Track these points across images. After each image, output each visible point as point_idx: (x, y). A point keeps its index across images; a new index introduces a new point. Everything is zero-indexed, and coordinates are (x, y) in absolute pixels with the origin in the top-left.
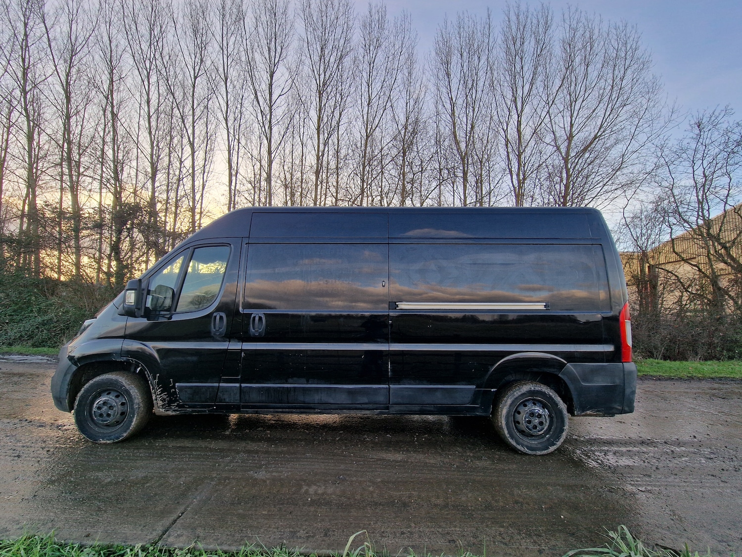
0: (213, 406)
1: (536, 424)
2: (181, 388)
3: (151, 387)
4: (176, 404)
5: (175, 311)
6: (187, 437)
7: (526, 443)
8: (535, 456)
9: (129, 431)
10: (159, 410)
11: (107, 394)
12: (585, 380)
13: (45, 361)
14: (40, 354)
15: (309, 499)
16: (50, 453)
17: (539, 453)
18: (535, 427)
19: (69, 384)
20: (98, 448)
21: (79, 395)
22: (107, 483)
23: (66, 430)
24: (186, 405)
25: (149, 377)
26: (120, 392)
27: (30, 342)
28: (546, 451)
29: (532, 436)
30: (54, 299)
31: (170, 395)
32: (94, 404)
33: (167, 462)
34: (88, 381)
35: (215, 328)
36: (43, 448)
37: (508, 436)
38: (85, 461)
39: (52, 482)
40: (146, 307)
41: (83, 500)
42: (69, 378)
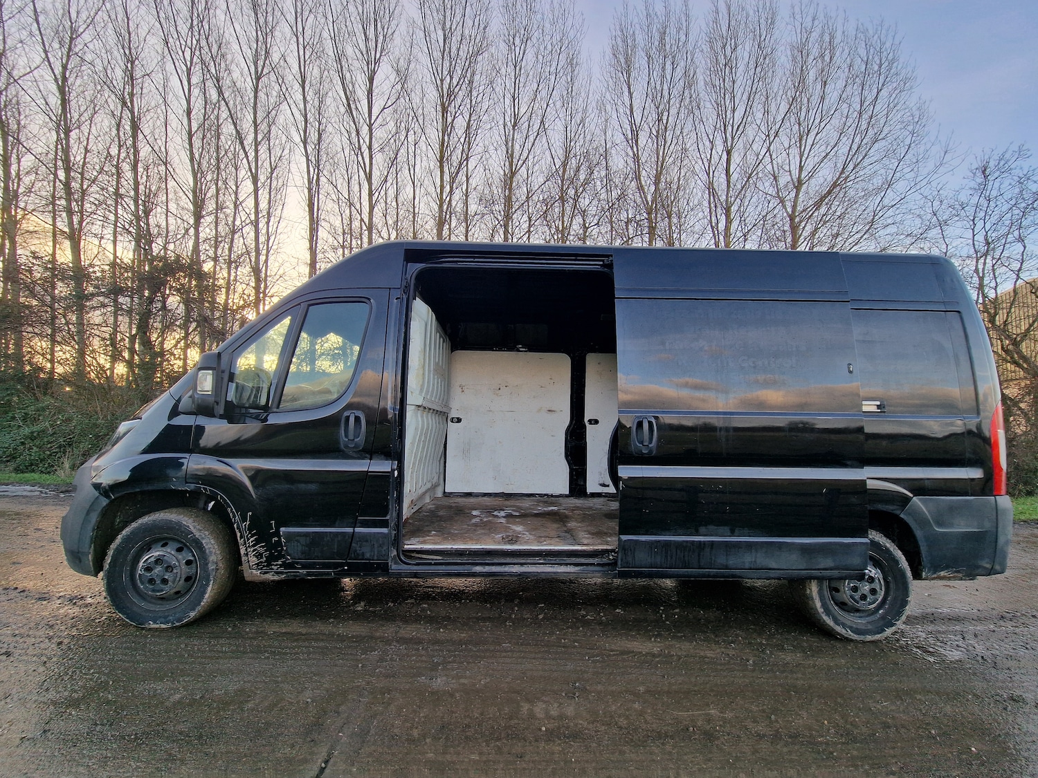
0: (342, 565)
1: (865, 593)
2: (290, 537)
3: (238, 534)
4: (280, 563)
5: (278, 407)
6: (294, 616)
7: (848, 623)
8: (864, 642)
9: (199, 608)
10: (252, 571)
11: (163, 546)
12: (940, 524)
13: (38, 493)
14: (27, 483)
15: (544, 729)
16: (64, 647)
17: (869, 638)
18: (864, 597)
19: (94, 530)
20: (146, 637)
21: (113, 546)
22: (175, 704)
23: (86, 606)
24: (297, 563)
25: (234, 516)
26: (184, 541)
27: (12, 465)
28: (879, 636)
29: (858, 610)
30: (48, 401)
31: (270, 547)
32: (138, 562)
33: (272, 661)
34: (126, 524)
35: (346, 436)
36: (50, 638)
37: (821, 610)
38: (128, 662)
39: (74, 703)
40: (226, 401)
41: (136, 738)
42: (94, 518)
